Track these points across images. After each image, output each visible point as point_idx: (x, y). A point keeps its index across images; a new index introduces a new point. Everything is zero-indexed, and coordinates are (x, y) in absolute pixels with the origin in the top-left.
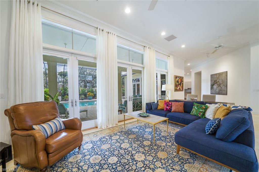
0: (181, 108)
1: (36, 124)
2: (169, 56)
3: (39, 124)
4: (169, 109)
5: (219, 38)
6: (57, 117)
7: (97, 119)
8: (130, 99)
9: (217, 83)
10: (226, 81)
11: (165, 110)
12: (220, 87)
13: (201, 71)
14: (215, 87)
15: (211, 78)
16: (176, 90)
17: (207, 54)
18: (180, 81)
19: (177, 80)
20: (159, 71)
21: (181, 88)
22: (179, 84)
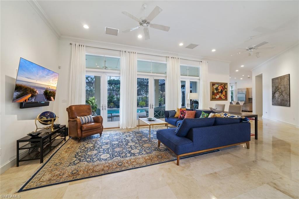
0: (191, 116)
1: (79, 116)
2: (201, 62)
3: (80, 116)
4: (183, 117)
5: (252, 38)
6: (90, 114)
7: (119, 121)
8: (152, 107)
9: (279, 90)
10: (289, 87)
11: (179, 118)
12: (282, 96)
13: (262, 74)
14: (277, 95)
15: (273, 83)
16: (213, 99)
17: (256, 53)
18: (222, 88)
19: (215, 87)
20: (188, 78)
21: (224, 97)
22: (219, 92)
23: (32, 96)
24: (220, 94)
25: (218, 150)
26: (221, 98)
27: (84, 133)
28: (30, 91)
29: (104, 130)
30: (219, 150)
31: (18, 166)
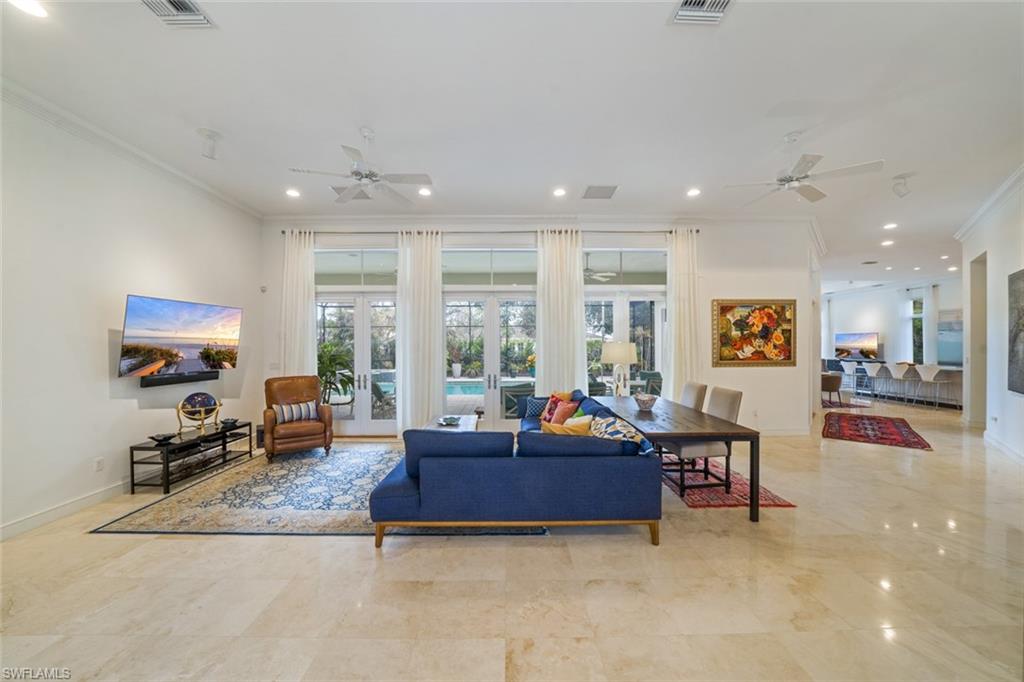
2: (671, 232)
6: (313, 400)
8: (492, 383)
13: (986, 254)
16: (721, 360)
17: (896, 178)
18: (765, 320)
19: (731, 317)
20: (622, 292)
21: (776, 351)
22: (753, 335)
23: (168, 365)
24: (758, 342)
25: (541, 532)
26: (765, 357)
27: (279, 444)
28: (162, 355)
29: (334, 440)
30: (544, 532)
31: (133, 492)
